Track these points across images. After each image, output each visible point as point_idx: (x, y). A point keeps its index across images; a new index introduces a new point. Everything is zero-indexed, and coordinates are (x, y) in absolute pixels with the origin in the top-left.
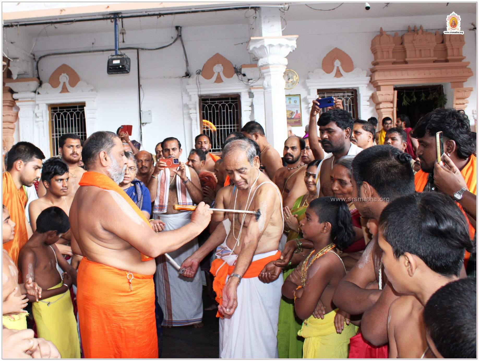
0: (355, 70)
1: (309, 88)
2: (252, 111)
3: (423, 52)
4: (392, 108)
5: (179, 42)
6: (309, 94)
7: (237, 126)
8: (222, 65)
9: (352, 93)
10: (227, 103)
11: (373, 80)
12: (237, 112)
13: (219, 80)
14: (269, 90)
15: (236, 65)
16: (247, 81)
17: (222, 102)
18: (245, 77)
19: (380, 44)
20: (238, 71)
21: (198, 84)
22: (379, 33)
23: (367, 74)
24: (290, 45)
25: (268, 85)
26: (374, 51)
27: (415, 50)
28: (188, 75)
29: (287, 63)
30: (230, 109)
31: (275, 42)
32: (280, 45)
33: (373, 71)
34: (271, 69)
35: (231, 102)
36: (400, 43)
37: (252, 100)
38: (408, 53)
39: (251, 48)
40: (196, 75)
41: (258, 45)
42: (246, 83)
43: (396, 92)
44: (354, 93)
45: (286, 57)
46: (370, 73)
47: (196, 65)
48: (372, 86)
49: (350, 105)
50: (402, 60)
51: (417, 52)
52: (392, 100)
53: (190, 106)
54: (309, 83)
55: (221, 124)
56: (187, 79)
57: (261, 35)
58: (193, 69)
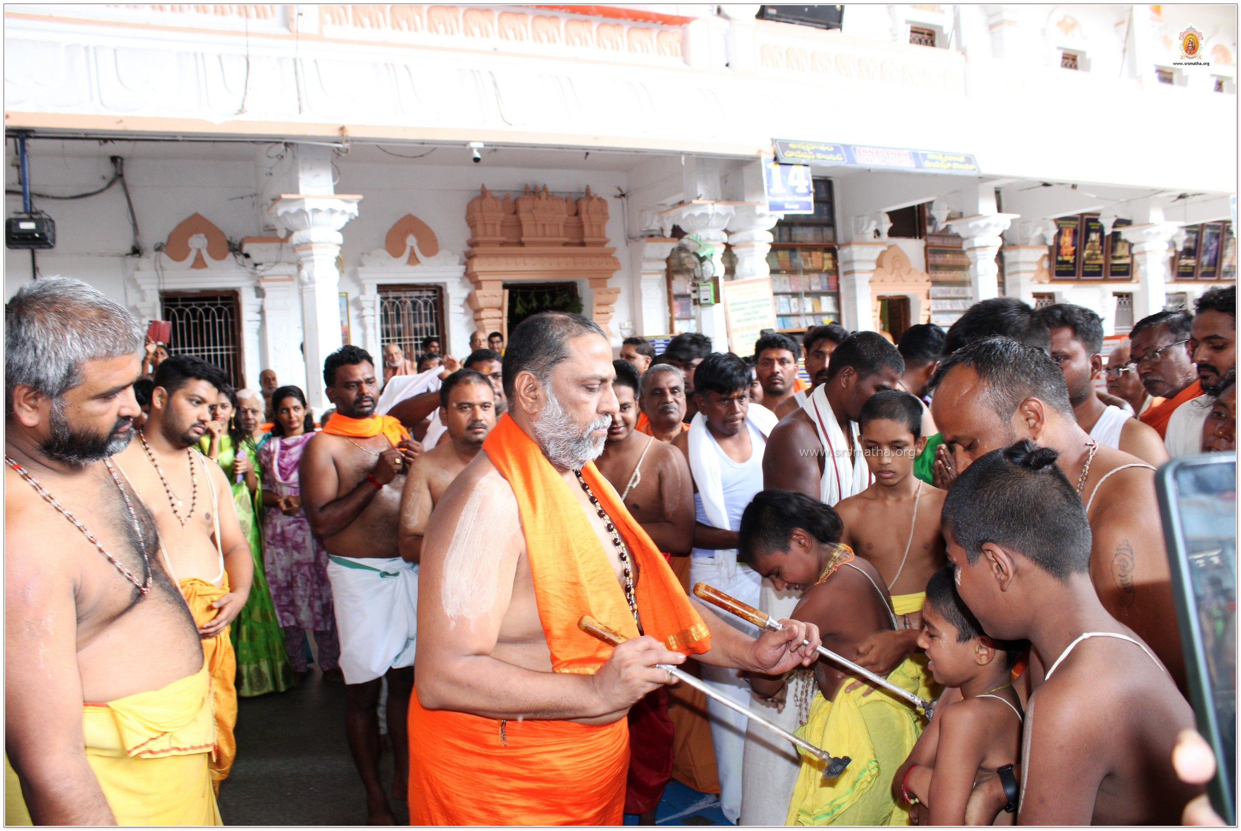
0: (442, 253)
1: (364, 282)
2: (263, 321)
3: (547, 228)
4: (501, 318)
5: (117, 187)
6: (363, 292)
7: (234, 350)
8: (207, 237)
9: (435, 292)
10: (200, 307)
11: (469, 271)
12: (232, 323)
13: (199, 263)
14: (311, 286)
15: (231, 238)
16: (252, 266)
17: (204, 305)
18: (248, 260)
19: (481, 211)
20: (236, 249)
21: (160, 269)
22: (479, 193)
23: (461, 260)
24: (348, 211)
25: (309, 278)
26: (471, 223)
27: (536, 225)
28: (136, 251)
29: (341, 241)
30: (220, 317)
31: (324, 205)
32: (332, 211)
33: (469, 257)
34: (315, 251)
35: (222, 304)
36: (512, 211)
37: (263, 302)
38: (525, 230)
39: (280, 212)
40: (155, 253)
41: (293, 209)
42: (250, 270)
43: (507, 292)
44: (438, 291)
45: (340, 231)
46: (465, 259)
47: (154, 233)
48: (467, 281)
49: (431, 313)
50: (516, 240)
51: (540, 228)
52: (500, 305)
53: (143, 312)
54: (363, 273)
55: (202, 345)
56: (134, 260)
57: (296, 191)
58: (149, 240)
